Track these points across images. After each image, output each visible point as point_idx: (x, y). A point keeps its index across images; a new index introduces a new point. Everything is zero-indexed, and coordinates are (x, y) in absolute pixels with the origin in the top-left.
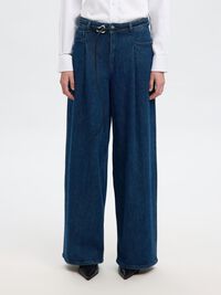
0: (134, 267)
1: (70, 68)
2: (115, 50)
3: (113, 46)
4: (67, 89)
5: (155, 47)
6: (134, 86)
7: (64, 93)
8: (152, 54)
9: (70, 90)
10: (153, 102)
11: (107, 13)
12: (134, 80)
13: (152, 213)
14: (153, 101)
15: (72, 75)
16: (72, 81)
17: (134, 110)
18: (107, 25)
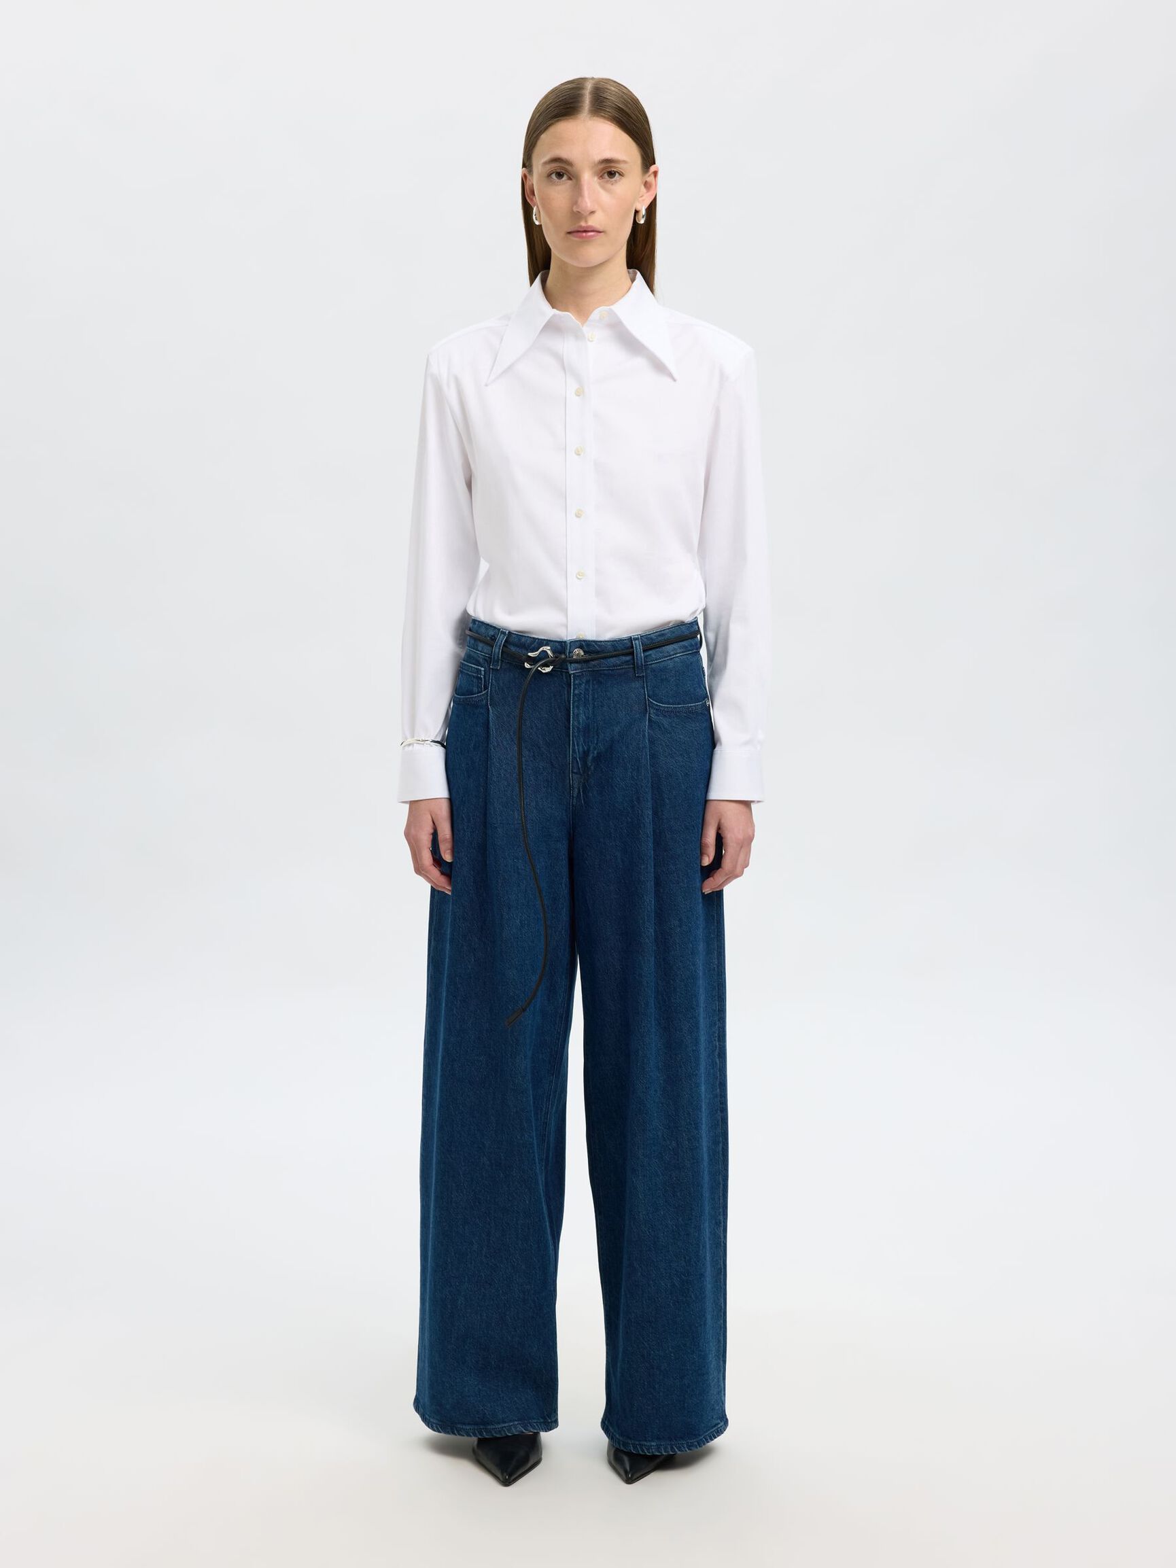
0: (652, 1447)
1: (435, 786)
2: (586, 730)
3: (579, 716)
4: (427, 857)
5: (721, 718)
6: (648, 847)
7: (419, 869)
8: (711, 741)
9: (438, 861)
10: (715, 901)
11: (559, 604)
12: (649, 829)
13: (709, 1271)
14: (717, 897)
15: (443, 811)
16: (445, 831)
17: (650, 930)
18: (561, 647)
